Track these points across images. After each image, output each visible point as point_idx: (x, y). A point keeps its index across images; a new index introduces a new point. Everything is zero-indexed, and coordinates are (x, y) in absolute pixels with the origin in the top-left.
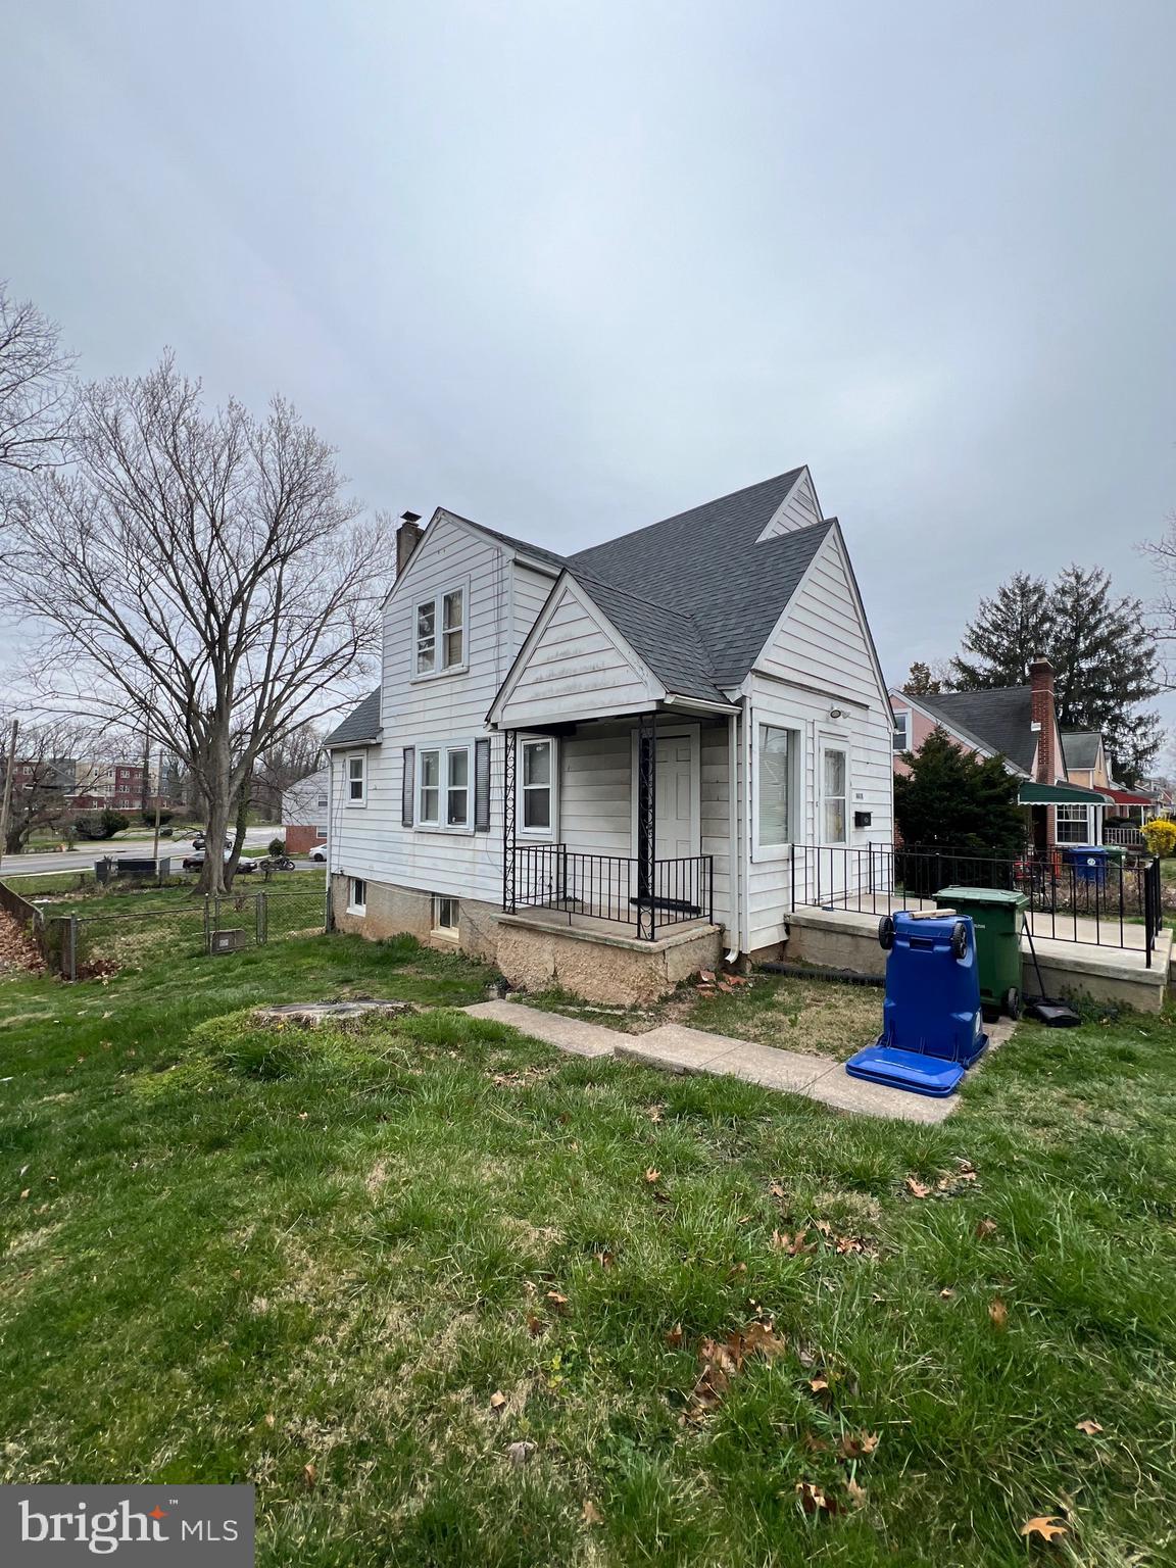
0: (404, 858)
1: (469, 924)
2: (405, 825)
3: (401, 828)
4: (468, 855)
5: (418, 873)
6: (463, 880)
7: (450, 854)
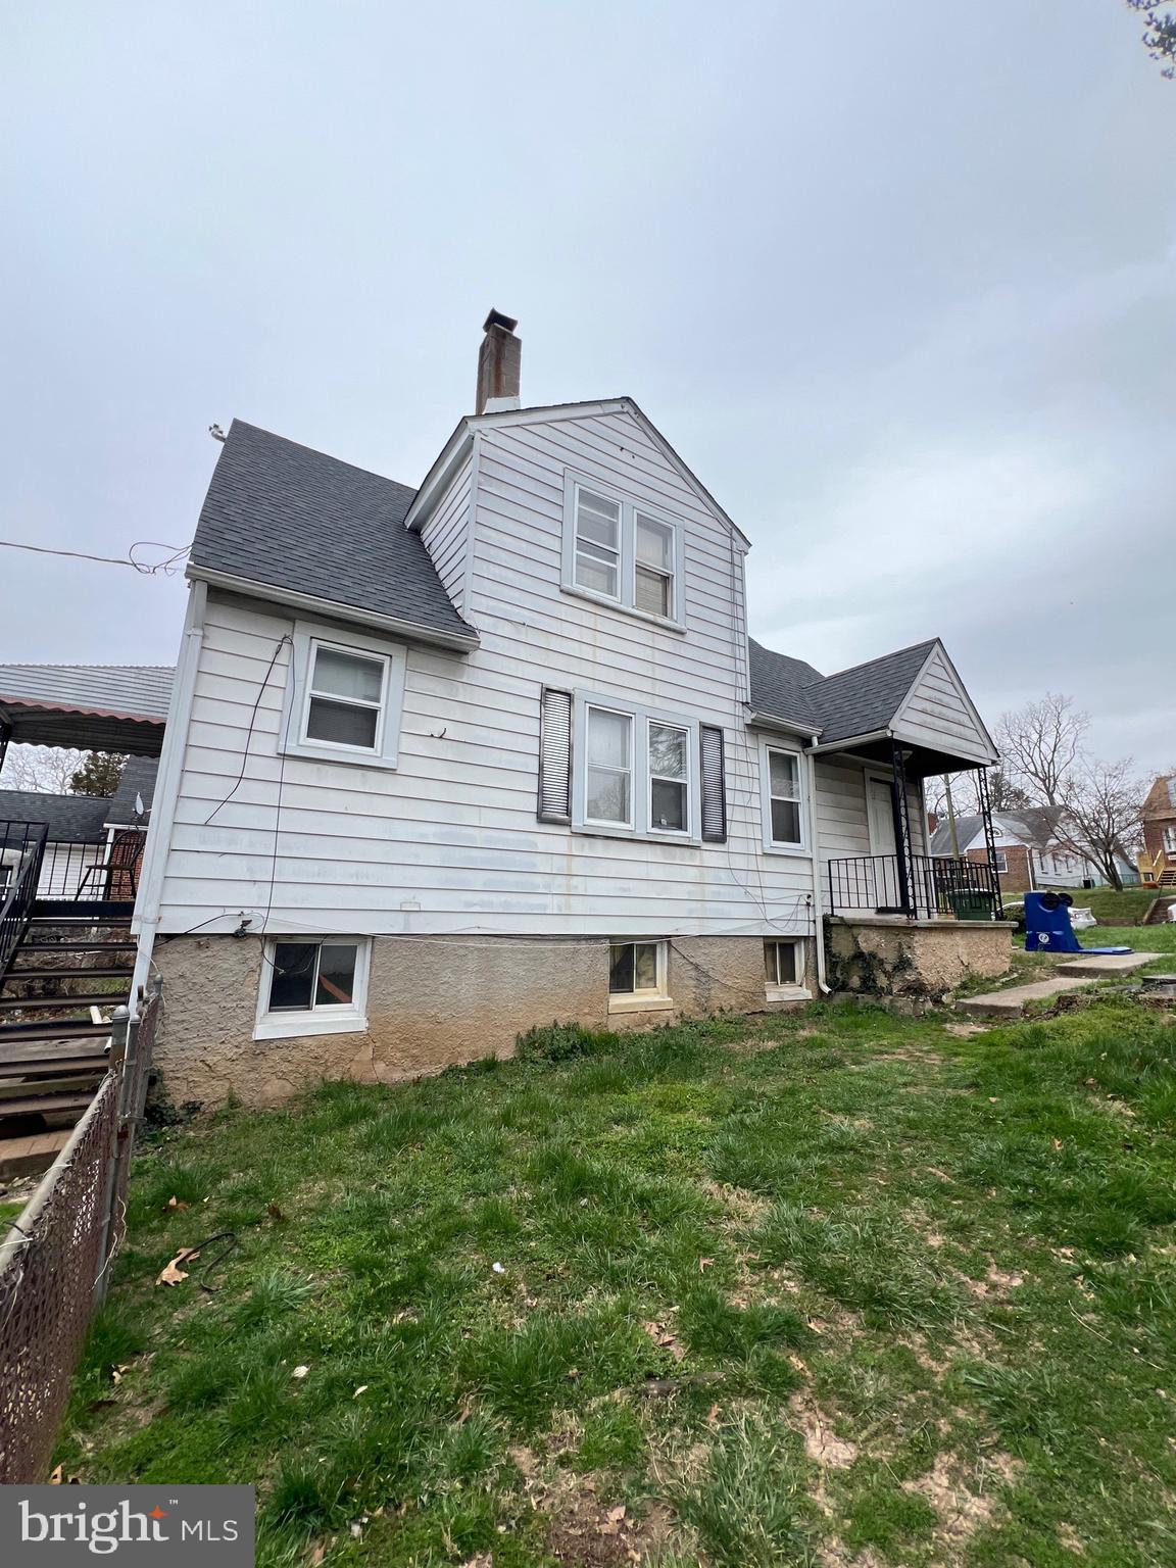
0: (538, 879)
1: (693, 973)
2: (542, 819)
3: (531, 822)
4: (692, 874)
5: (578, 906)
6: (682, 909)
7: (657, 872)
